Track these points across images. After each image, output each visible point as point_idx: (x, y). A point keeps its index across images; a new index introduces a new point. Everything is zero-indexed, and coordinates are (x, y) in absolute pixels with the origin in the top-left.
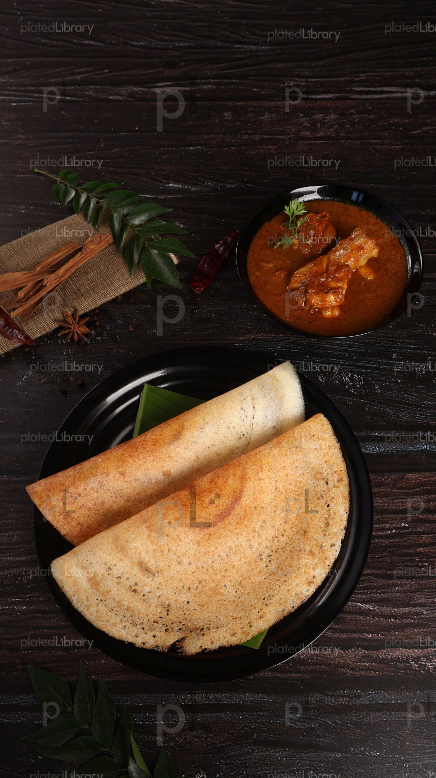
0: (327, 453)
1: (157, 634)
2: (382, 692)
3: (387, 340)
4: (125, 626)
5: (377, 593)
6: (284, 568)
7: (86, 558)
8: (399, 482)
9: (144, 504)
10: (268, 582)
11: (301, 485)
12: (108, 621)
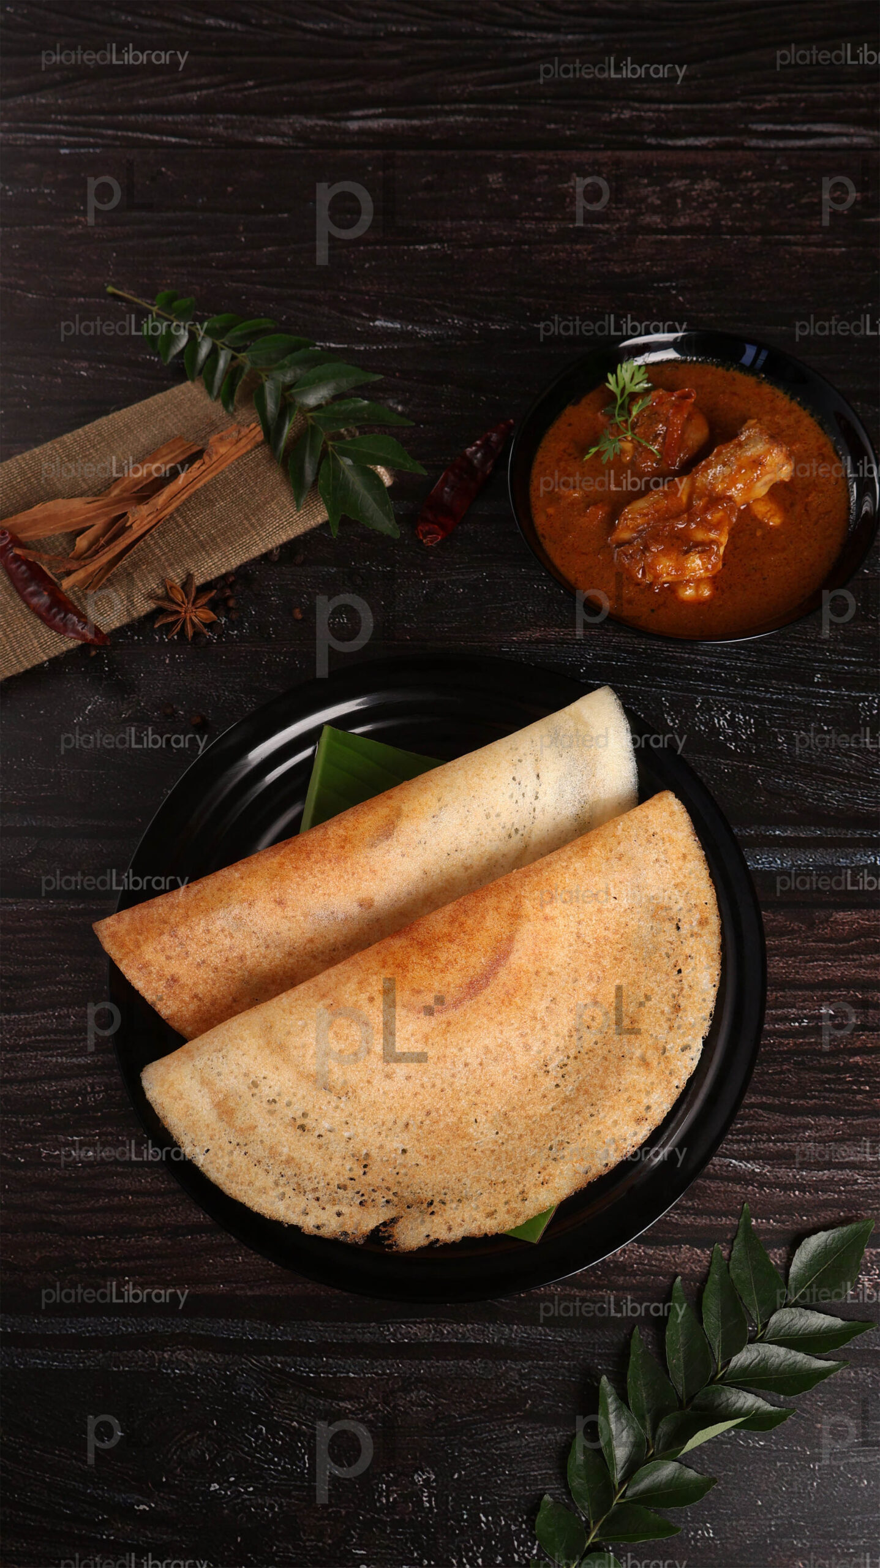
0: (680, 869)
1: (345, 1210)
3: (804, 647)
4: (284, 1194)
5: (770, 1140)
6: (591, 1090)
7: (209, 1063)
8: (819, 928)
9: (322, 961)
10: (558, 1115)
11: (627, 930)
12: (251, 1183)
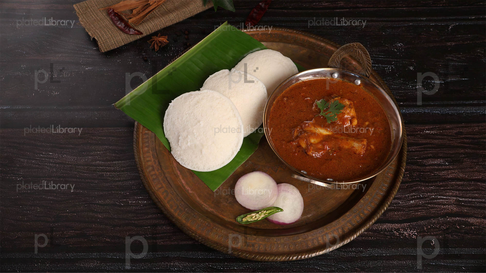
2: (377, 249)
